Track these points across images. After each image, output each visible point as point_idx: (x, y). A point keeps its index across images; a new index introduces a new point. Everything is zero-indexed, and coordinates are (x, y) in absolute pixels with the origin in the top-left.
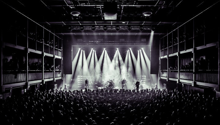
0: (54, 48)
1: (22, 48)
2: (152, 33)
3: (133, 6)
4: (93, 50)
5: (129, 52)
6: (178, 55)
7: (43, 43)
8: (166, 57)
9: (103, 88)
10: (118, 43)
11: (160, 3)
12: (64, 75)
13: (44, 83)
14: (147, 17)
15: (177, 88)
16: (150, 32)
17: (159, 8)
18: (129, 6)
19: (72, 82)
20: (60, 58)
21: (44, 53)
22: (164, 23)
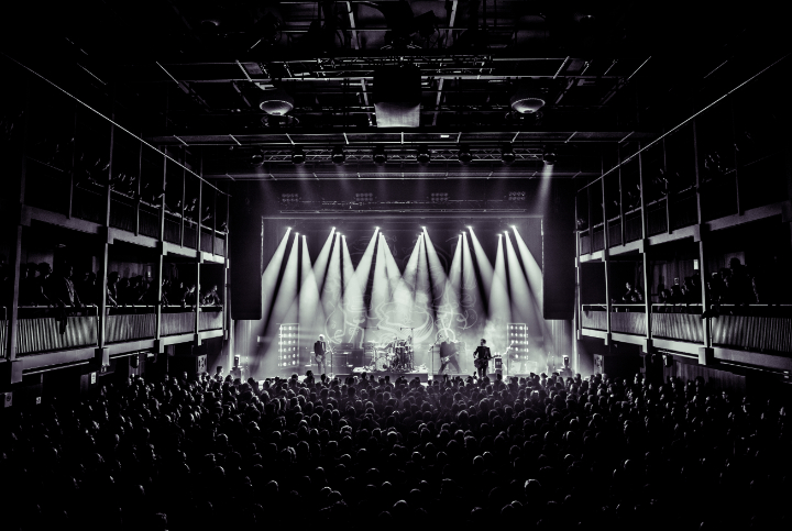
0: (201, 225)
1: (90, 228)
2: (548, 172)
3: (478, 77)
4: (338, 234)
5: (467, 242)
6: (641, 251)
7: (160, 208)
8: (599, 255)
9: (370, 369)
10: (426, 206)
11: (570, 68)
12: (232, 322)
13: (162, 350)
14: (527, 115)
15: (643, 370)
16: (540, 167)
17: (570, 84)
18: (464, 78)
19: (260, 350)
20: (220, 260)
21: (165, 243)
22: (590, 134)
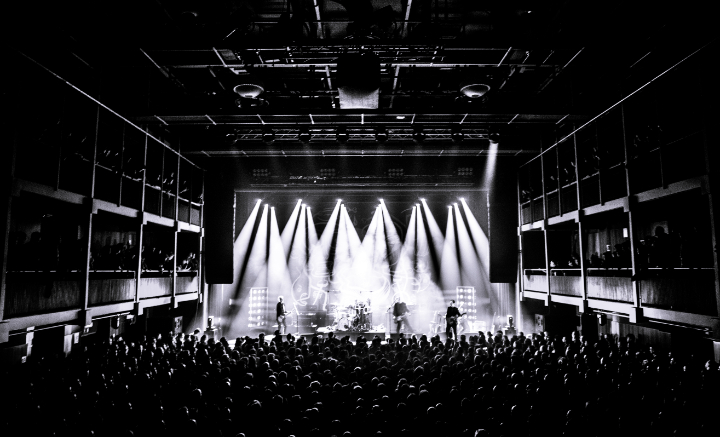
0: (178, 197)
1: (76, 199)
2: (493, 150)
3: (431, 65)
4: (304, 206)
5: (420, 212)
6: (577, 221)
7: (141, 182)
8: (539, 225)
9: (333, 329)
10: (382, 181)
11: (513, 57)
12: (206, 286)
13: (141, 312)
14: (474, 99)
15: (580, 328)
16: (486, 146)
17: (512, 72)
18: (418, 65)
19: (232, 311)
20: (195, 229)
21: (145, 214)
22: (531, 117)
